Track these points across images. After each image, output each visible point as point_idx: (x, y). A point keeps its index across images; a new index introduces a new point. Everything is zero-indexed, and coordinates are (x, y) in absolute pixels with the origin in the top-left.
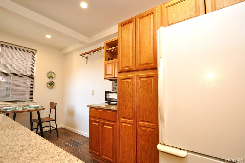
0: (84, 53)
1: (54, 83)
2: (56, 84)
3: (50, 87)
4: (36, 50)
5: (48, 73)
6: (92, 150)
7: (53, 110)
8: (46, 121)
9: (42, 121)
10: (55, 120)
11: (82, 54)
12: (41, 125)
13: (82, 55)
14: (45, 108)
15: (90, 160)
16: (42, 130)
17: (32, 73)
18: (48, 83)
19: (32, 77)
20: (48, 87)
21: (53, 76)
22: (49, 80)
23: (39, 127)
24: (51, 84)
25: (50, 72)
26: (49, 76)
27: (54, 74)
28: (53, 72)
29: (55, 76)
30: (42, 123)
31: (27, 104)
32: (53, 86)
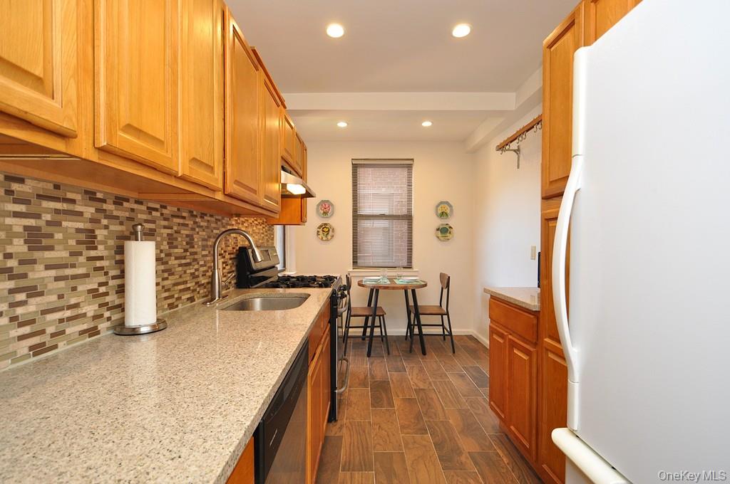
0: (504, 141)
1: (450, 227)
2: (455, 230)
3: (442, 238)
4: (413, 160)
5: (437, 206)
6: (494, 402)
7: (445, 291)
8: (428, 312)
9: (420, 311)
10: (447, 314)
11: (501, 144)
12: (419, 321)
13: (502, 148)
14: (426, 285)
15: (493, 427)
16: (420, 330)
17: (410, 210)
18: (438, 230)
19: (408, 218)
20: (438, 237)
21: (448, 212)
22: (439, 222)
23: (416, 323)
24: (444, 231)
25: (441, 203)
26: (440, 212)
27: (450, 206)
28: (447, 203)
29: (452, 210)
30: (421, 316)
31: (399, 273)
32: (448, 235)
